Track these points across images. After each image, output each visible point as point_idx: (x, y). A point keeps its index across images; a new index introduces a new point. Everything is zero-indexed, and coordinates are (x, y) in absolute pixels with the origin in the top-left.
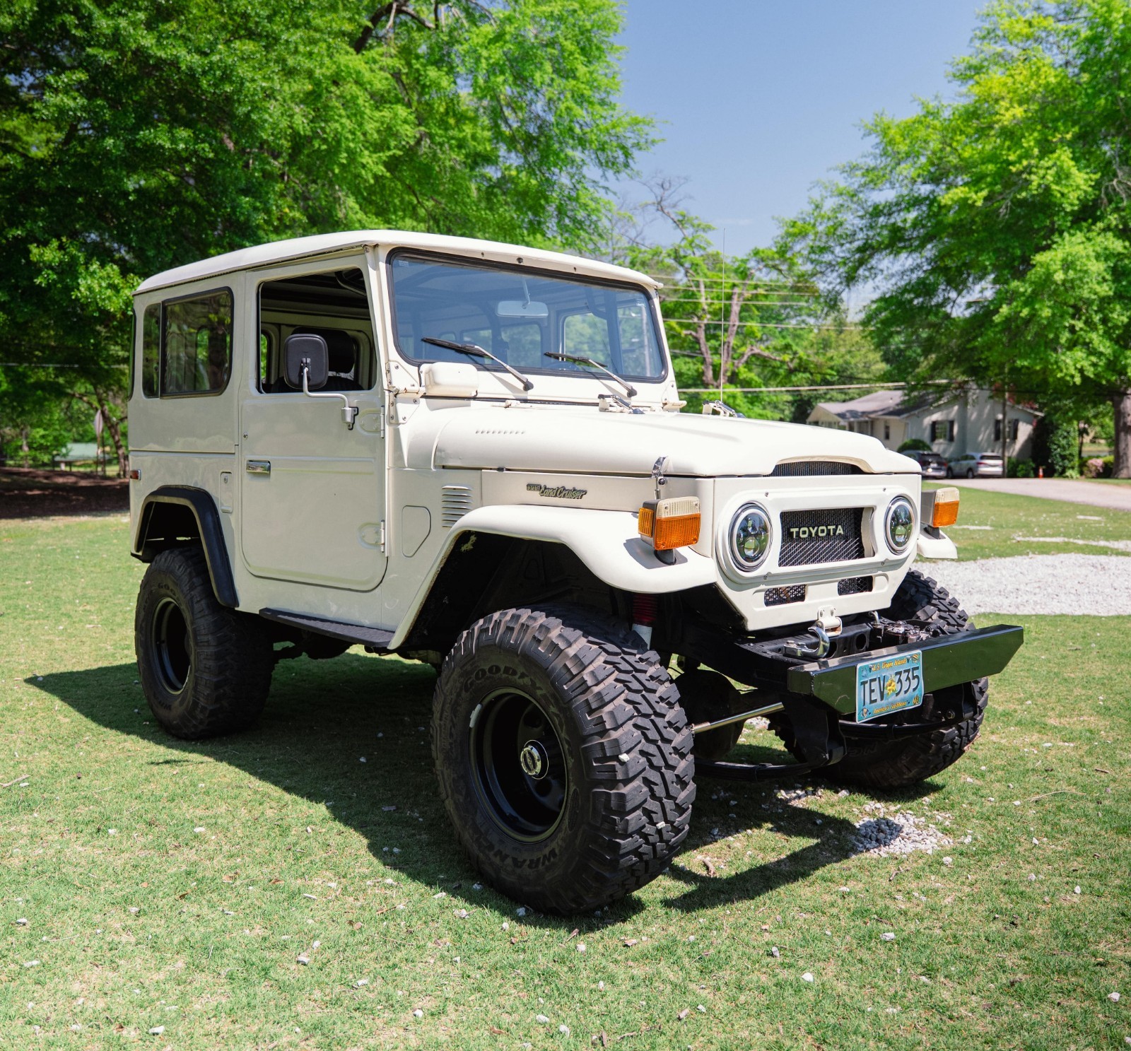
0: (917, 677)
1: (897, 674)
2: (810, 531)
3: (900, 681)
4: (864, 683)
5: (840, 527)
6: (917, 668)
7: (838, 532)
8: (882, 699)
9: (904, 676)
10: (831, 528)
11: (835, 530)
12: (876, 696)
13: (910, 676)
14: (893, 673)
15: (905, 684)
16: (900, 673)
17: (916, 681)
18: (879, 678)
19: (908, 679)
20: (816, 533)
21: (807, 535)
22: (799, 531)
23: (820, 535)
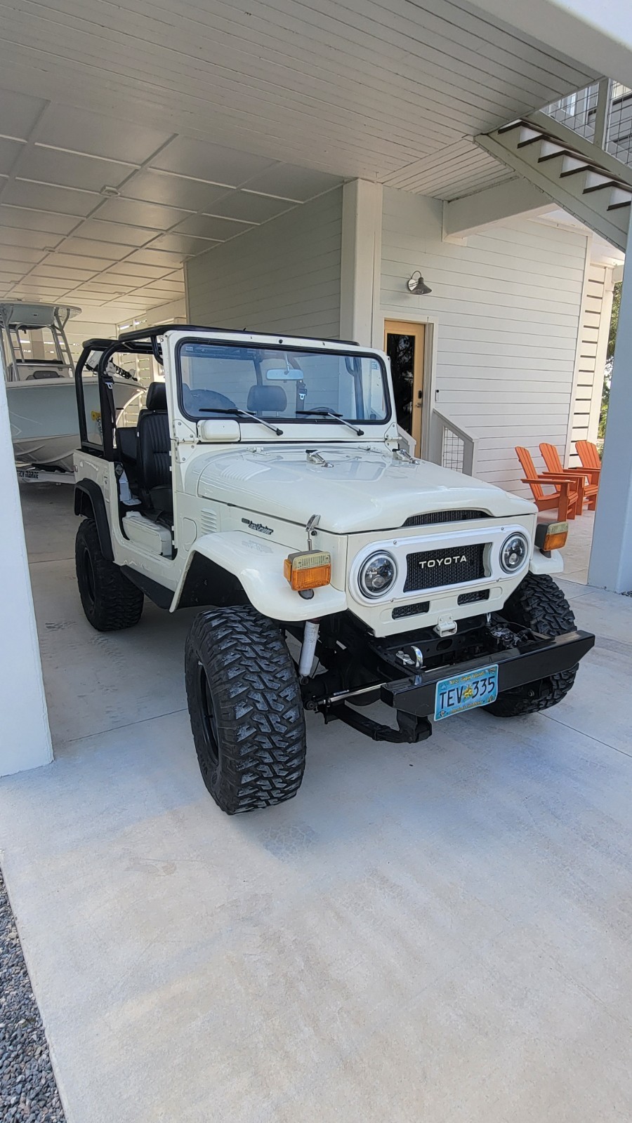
0: (493, 683)
1: (474, 683)
2: (436, 562)
3: (476, 687)
4: (443, 694)
5: (464, 557)
6: (493, 677)
7: (462, 560)
8: (459, 702)
9: (480, 684)
10: (456, 558)
11: (459, 560)
12: (454, 701)
13: (487, 683)
14: (471, 683)
15: (481, 689)
16: (477, 682)
17: (492, 685)
18: (457, 689)
19: (484, 685)
20: (443, 563)
21: (434, 565)
22: (427, 563)
23: (446, 563)
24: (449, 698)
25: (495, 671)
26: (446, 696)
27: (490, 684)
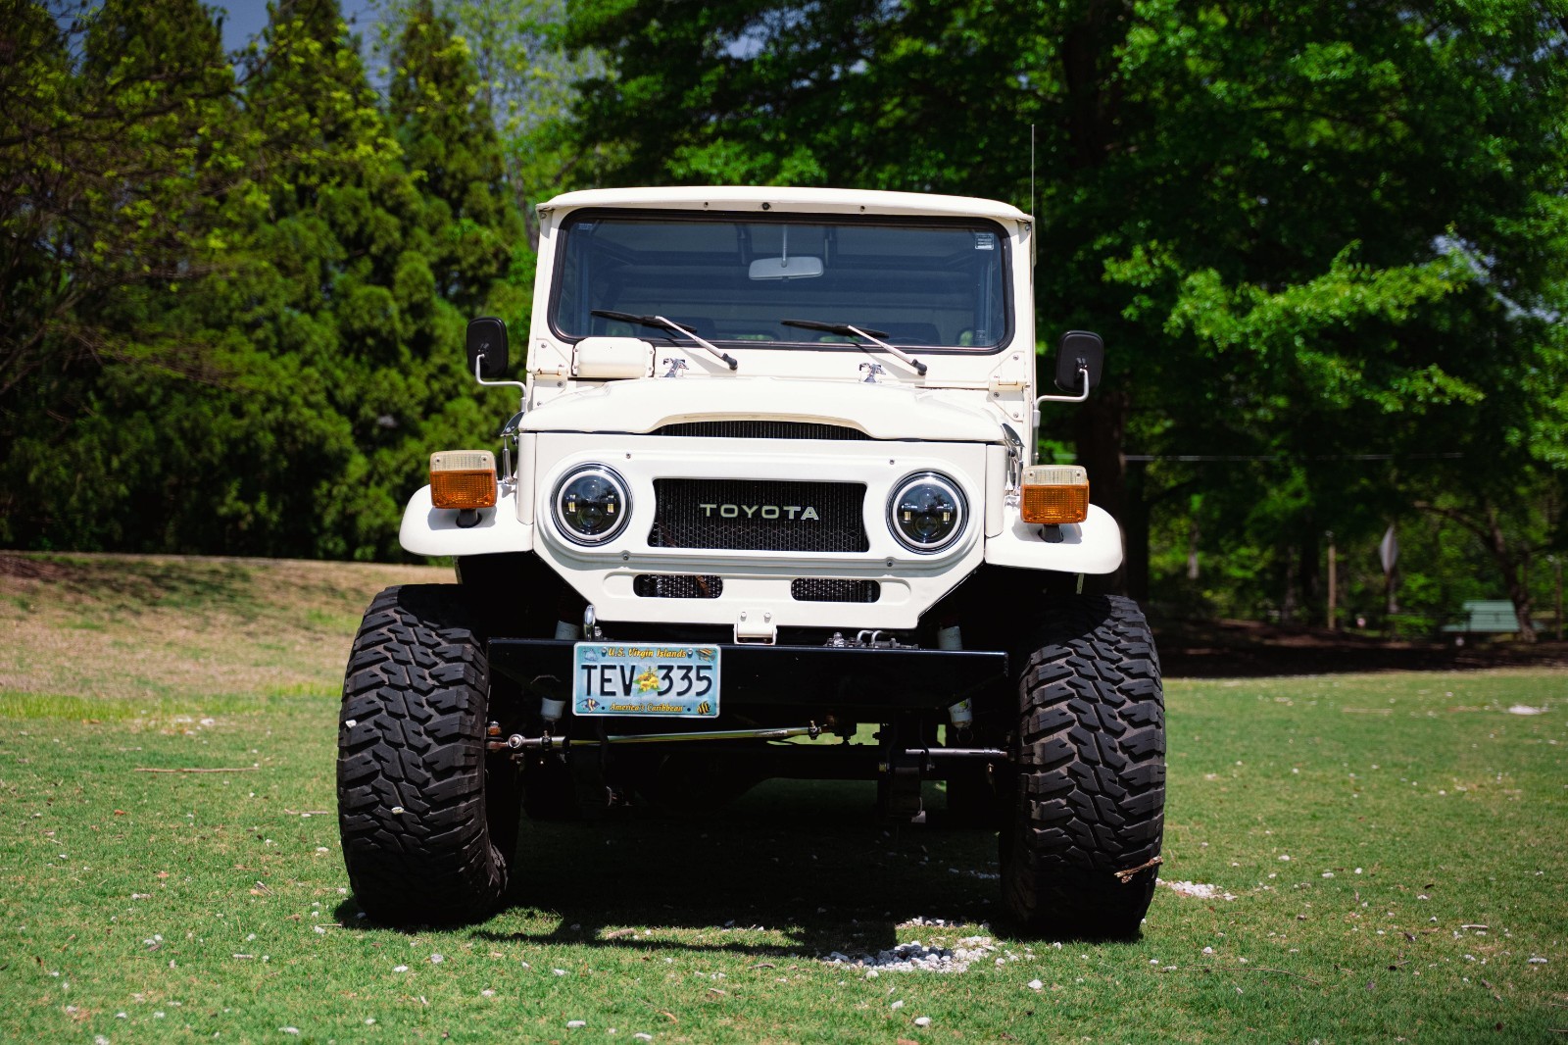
0: (708, 678)
1: (661, 667)
3: (668, 677)
4: (589, 669)
5: (809, 508)
6: (708, 668)
7: (806, 515)
8: (627, 693)
9: (677, 673)
10: (791, 508)
11: (798, 515)
12: (615, 687)
13: (692, 675)
14: (653, 665)
15: (680, 685)
16: (670, 668)
17: (705, 683)
18: (622, 668)
19: (686, 677)
20: (757, 513)
21: (735, 515)
22: (719, 508)
23: (764, 516)
24: (604, 680)
25: (713, 658)
26: (596, 674)
27: (699, 678)
